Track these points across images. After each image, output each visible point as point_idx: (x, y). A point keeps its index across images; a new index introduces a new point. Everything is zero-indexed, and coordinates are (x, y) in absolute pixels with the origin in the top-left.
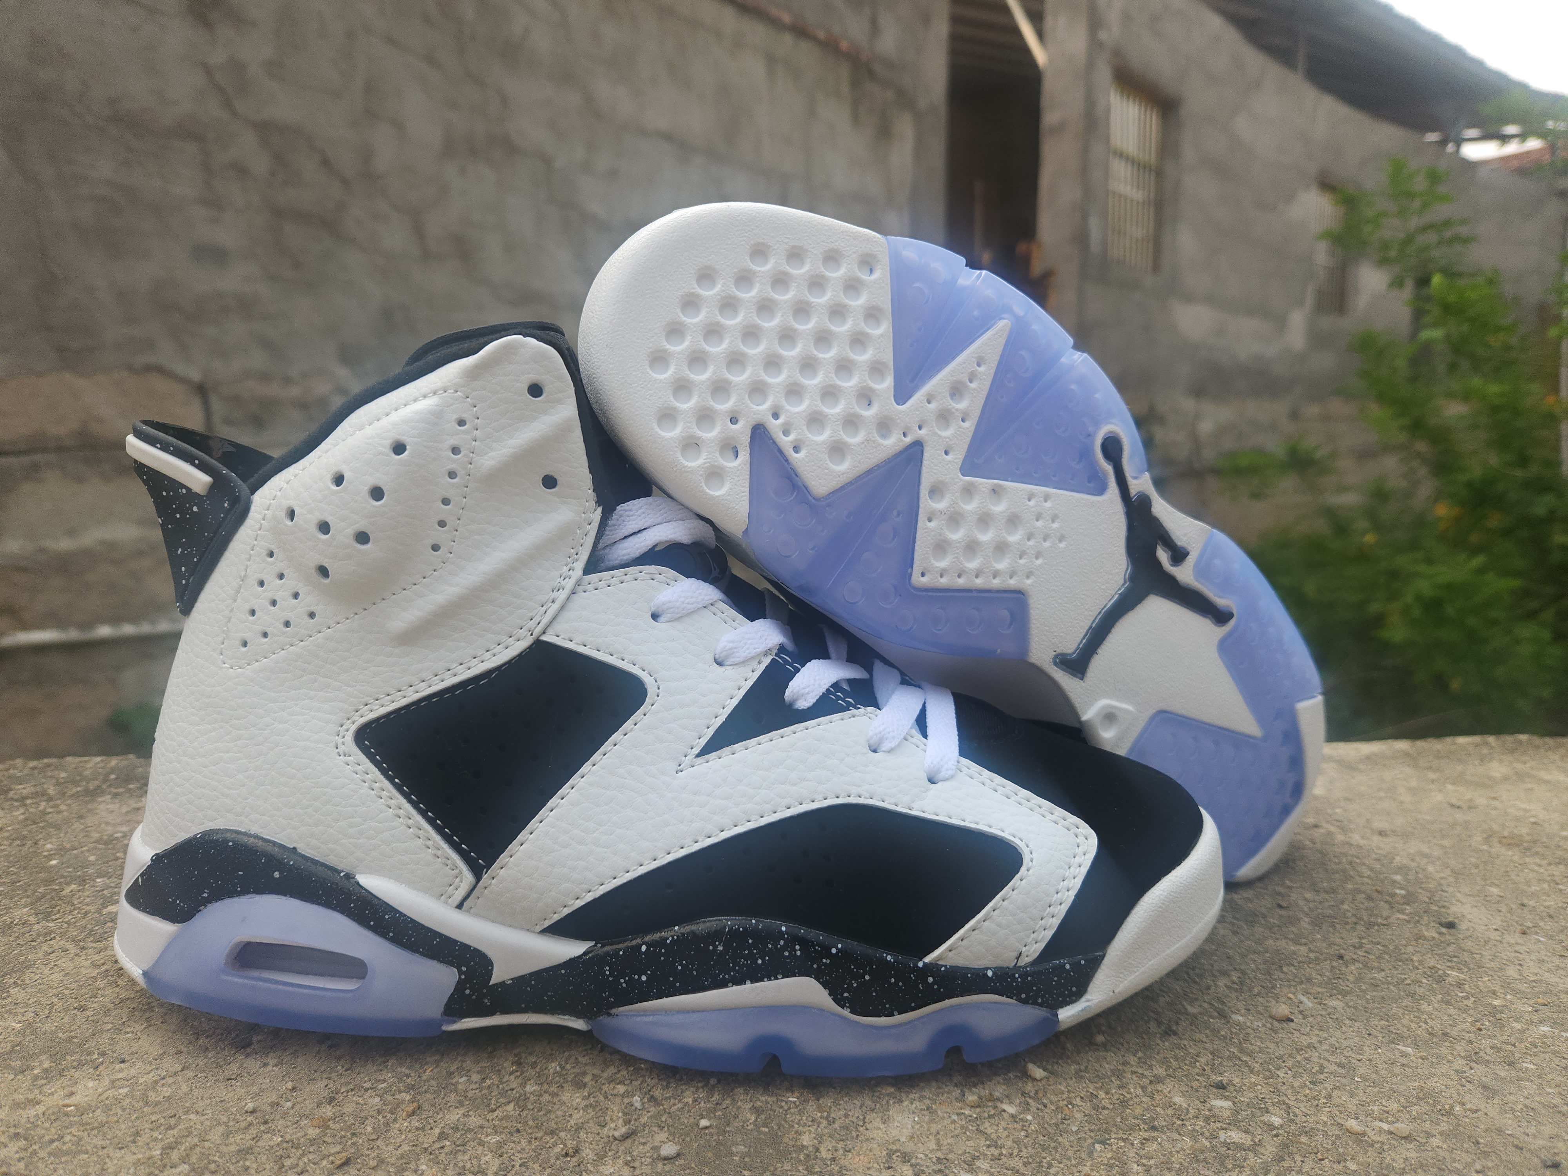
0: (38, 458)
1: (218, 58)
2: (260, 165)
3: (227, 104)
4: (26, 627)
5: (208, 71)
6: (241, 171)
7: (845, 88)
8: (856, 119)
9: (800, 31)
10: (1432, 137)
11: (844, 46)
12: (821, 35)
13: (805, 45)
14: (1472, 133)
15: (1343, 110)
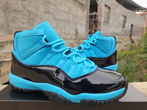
0: (8, 43)
1: (23, 4)
2: (27, 14)
3: (24, 8)
4: (7, 59)
5: (23, 5)
6: (26, 15)
7: (80, 6)
8: (81, 9)
9: (76, 1)
10: (133, 11)
11: (80, 2)
12: (78, 1)
13: (77, 2)
14: (137, 11)
15: (125, 9)
